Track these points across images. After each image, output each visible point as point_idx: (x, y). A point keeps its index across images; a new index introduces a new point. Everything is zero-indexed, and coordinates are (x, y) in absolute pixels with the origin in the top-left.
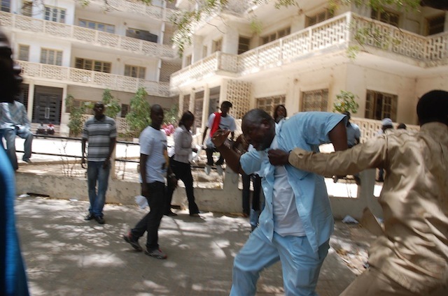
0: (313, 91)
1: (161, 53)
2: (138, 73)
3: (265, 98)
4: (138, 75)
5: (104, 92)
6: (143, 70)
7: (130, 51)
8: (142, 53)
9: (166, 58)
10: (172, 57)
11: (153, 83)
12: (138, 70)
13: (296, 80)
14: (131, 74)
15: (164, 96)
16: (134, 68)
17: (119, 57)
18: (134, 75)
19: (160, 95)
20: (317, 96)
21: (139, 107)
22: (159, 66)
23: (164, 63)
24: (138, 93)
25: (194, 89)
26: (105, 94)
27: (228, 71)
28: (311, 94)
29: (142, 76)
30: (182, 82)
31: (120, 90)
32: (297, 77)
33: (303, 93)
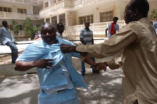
0: (105, 12)
1: (32, 2)
2: (23, 11)
3: (83, 16)
4: (24, 12)
5: (12, 20)
6: (25, 10)
7: (19, 2)
8: (25, 3)
9: (34, 5)
10: (37, 4)
11: (31, 15)
12: (23, 10)
13: (98, 8)
14: (21, 12)
15: (36, 20)
16: (21, 10)
17: (14, 5)
18: (22, 12)
19: (34, 20)
20: (107, 14)
21: (29, 25)
22: (32, 8)
23: (34, 7)
24: (27, 20)
25: (51, 16)
26: (13, 21)
27: (68, 7)
28: (104, 13)
29: (26, 13)
30: (46, 13)
31: (18, 19)
32: (98, 7)
33: (101, 13)
